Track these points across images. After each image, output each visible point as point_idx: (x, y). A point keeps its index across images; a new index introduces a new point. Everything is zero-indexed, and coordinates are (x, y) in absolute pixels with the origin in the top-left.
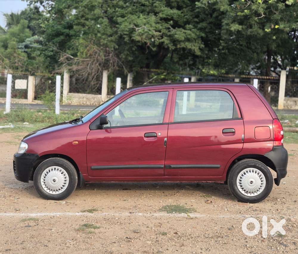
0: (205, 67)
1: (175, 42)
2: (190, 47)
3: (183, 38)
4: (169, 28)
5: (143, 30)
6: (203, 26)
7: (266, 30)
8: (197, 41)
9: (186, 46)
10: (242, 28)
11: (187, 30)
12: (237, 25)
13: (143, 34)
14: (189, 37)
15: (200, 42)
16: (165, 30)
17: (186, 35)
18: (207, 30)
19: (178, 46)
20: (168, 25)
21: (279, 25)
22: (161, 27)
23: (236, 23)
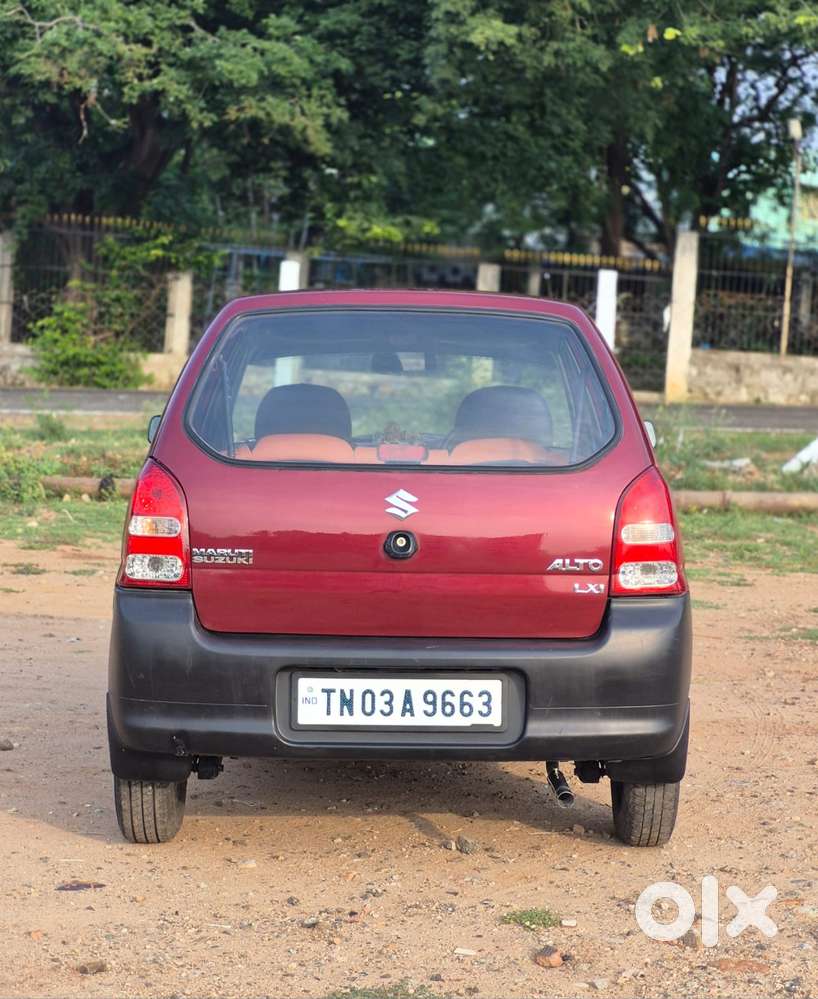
0: (348, 206)
1: (215, 92)
2: (286, 119)
3: (254, 77)
4: (187, 29)
5: (68, 34)
6: (341, 22)
7: (625, 48)
8: (315, 92)
9: (268, 114)
10: (520, 37)
11: (269, 38)
12: (498, 23)
13: (65, 52)
14: (281, 70)
15: (329, 98)
16: (168, 35)
17: (268, 65)
18: (359, 43)
19: (232, 113)
20: (183, 13)
21: (680, 29)
22: (149, 23)
23: (491, 11)
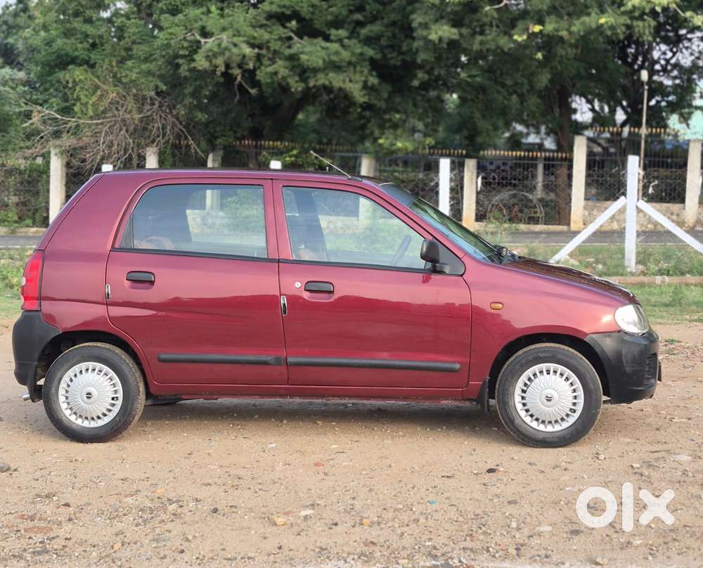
0: (386, 131)
1: (304, 72)
2: (341, 84)
3: (321, 62)
4: (290, 38)
5: (219, 45)
6: (371, 31)
7: (516, 37)
8: (358, 68)
9: (331, 83)
10: (461, 35)
11: (332, 41)
12: (446, 28)
13: (215, 56)
14: (334, 58)
15: (366, 71)
16: (279, 43)
17: (329, 55)
18: (383, 42)
19: (312, 83)
20: (286, 31)
21: (543, 26)
22: (266, 36)
23: (444, 21)
